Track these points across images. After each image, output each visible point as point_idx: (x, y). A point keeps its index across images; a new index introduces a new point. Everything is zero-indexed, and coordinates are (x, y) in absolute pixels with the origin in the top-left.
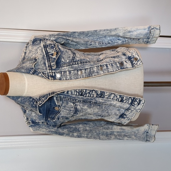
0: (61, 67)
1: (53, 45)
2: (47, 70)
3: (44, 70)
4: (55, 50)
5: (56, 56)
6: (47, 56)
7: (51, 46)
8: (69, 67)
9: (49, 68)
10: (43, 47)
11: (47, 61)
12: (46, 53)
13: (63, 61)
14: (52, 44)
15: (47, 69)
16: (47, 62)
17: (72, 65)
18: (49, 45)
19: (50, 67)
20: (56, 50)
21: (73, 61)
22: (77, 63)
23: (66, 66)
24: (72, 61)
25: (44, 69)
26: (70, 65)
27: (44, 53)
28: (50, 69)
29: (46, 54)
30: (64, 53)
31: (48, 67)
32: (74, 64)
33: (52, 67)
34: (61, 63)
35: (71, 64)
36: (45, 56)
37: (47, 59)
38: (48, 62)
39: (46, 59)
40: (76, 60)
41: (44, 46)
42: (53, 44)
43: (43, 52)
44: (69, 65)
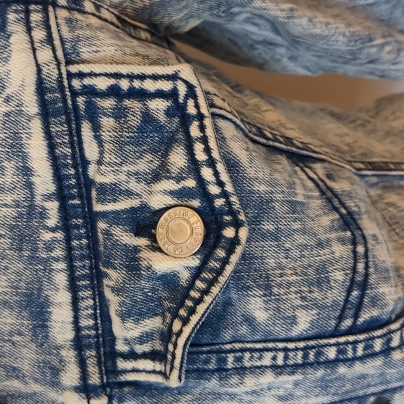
0: (222, 371)
1: (158, 106)
2: (55, 384)
3: (14, 372)
4: (191, 183)
5: (196, 262)
6: (65, 225)
7: (135, 121)
8: (298, 377)
9: (82, 363)
10: (32, 107)
11: (61, 279)
12: (58, 177)
13: (261, 315)
14: (150, 86)
15: (56, 372)
16: (61, 298)
17: (336, 362)
18: (114, 92)
19: (90, 354)
20: (201, 182)
21: (348, 323)
22: (378, 345)
23: (274, 367)
24: (341, 318)
25: (26, 367)
26: (317, 364)
27: (44, 181)
28: (95, 379)
29: (61, 195)
30: (276, 220)
31: (70, 355)
32: (355, 359)
33: (122, 364)
34: (227, 335)
35: (331, 353)
36: (53, 221)
37: (70, 259)
38: (73, 288)
39: (59, 252)
40: (375, 313)
41: (41, 88)
42: (160, 94)
43: (26, 171)
44: (305, 365)
